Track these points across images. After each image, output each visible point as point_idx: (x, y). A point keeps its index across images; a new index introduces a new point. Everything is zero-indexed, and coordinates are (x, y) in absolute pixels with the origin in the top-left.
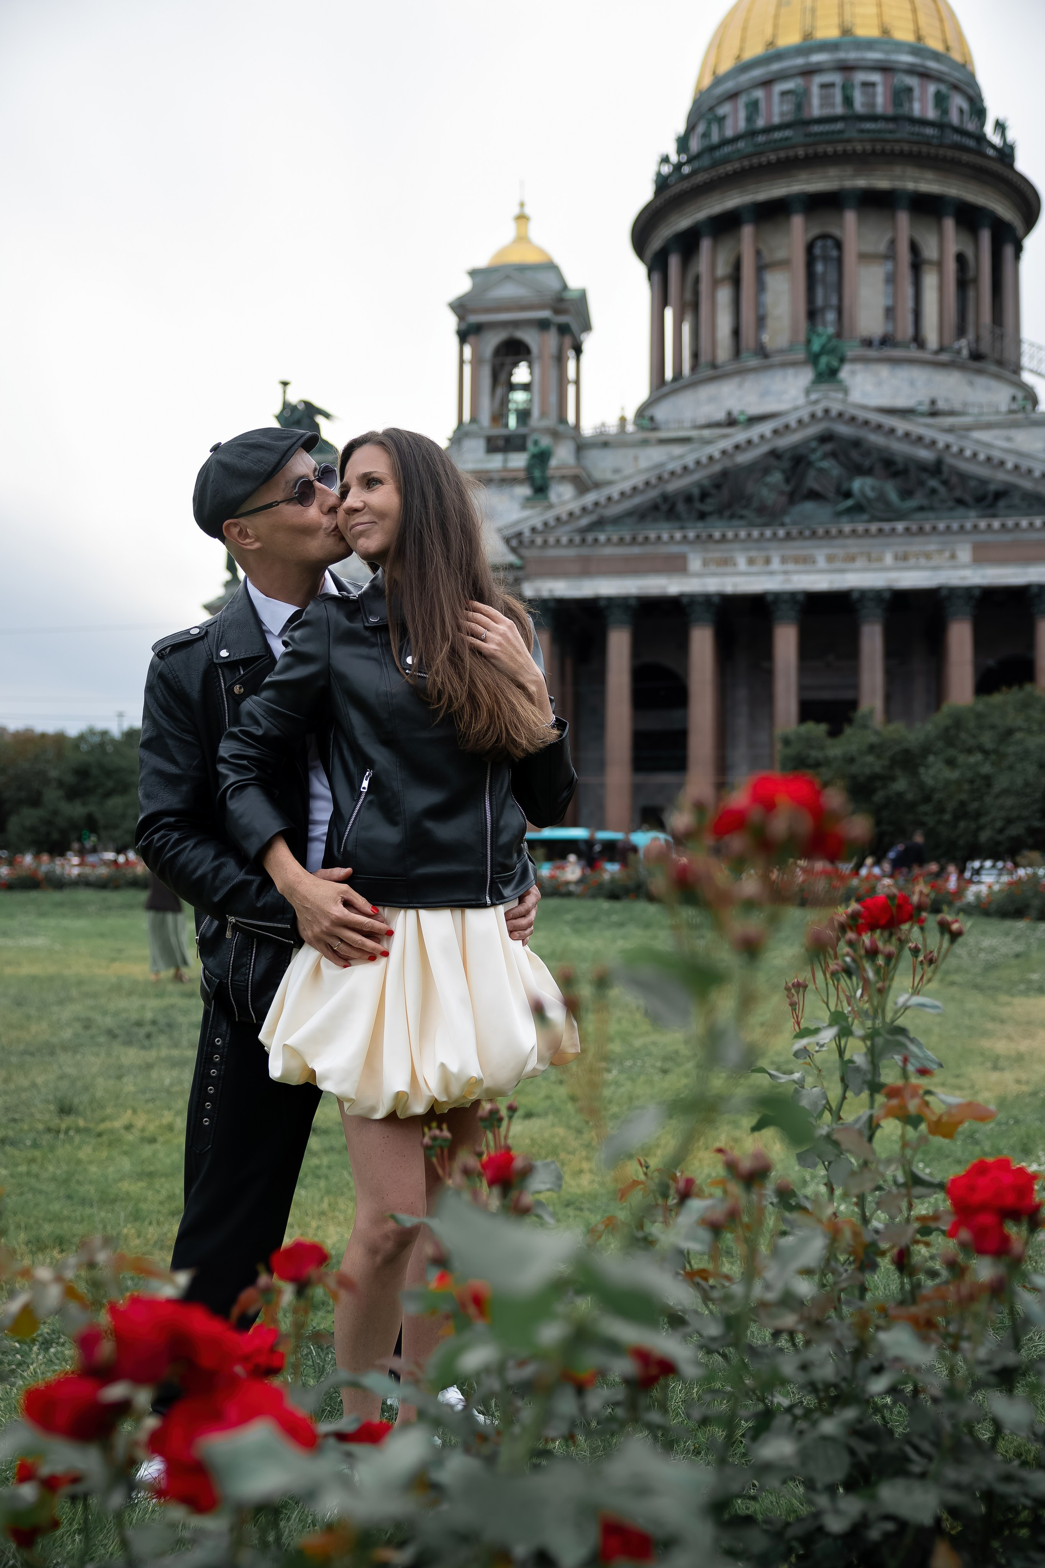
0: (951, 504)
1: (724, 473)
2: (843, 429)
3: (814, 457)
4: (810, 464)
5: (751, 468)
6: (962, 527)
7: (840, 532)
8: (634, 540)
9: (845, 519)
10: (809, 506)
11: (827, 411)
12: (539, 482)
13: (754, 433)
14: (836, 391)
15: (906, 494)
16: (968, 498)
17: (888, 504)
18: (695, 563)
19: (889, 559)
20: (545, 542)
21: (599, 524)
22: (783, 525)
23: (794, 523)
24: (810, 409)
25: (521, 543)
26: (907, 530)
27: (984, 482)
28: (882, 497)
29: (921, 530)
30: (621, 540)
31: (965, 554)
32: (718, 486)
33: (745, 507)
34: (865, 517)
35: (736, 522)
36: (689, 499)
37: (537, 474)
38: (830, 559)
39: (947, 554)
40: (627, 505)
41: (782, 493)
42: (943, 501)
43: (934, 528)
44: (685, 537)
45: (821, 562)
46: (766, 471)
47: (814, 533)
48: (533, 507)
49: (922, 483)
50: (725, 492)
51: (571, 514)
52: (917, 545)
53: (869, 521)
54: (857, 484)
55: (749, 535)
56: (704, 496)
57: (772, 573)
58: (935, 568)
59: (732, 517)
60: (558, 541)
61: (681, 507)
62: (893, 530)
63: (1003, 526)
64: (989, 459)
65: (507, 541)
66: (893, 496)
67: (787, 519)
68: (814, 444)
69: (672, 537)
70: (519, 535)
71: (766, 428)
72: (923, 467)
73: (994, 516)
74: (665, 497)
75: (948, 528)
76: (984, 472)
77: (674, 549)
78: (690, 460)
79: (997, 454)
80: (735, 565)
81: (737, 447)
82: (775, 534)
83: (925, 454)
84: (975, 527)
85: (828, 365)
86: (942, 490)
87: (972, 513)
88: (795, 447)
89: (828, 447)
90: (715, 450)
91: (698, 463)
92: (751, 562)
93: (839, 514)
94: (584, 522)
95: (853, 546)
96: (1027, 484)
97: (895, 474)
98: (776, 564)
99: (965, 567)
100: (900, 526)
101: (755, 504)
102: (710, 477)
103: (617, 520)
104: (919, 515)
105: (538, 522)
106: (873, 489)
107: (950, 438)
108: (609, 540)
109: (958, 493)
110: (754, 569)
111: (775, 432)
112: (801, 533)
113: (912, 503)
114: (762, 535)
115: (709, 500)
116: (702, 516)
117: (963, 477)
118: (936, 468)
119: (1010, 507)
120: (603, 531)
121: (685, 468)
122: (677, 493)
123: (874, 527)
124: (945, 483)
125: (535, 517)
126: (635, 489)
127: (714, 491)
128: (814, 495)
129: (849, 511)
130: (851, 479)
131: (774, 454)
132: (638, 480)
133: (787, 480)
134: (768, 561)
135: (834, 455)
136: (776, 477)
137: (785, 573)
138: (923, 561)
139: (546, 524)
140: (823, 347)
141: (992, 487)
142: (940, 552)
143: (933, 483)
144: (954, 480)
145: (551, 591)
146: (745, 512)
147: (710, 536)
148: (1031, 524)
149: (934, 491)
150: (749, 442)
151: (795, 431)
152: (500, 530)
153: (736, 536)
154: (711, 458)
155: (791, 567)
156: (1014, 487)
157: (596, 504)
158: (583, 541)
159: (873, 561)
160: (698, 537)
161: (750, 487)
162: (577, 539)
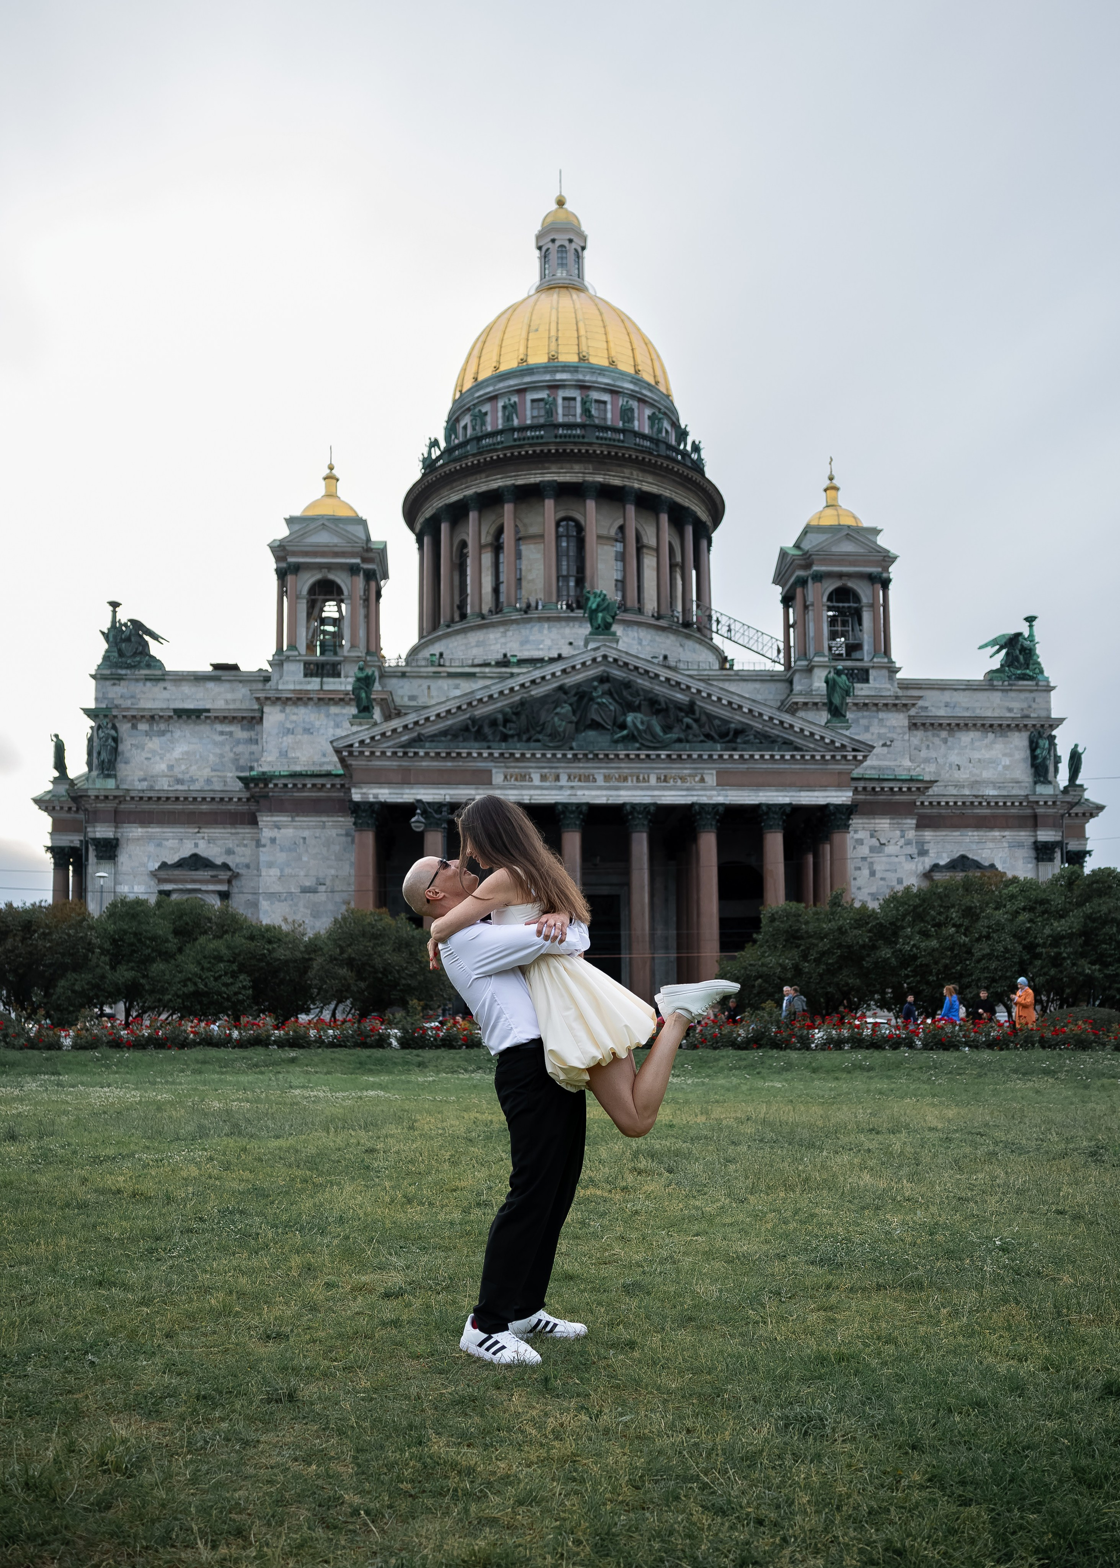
0: (702, 738)
1: (522, 703)
2: (616, 673)
3: (594, 694)
4: (592, 699)
5: (543, 700)
6: (710, 756)
7: (617, 756)
8: (448, 754)
9: (620, 746)
10: (591, 734)
11: (605, 657)
12: (365, 703)
13: (547, 671)
14: (611, 641)
15: (667, 729)
16: (713, 734)
17: (654, 735)
18: (498, 778)
19: (653, 780)
20: (372, 753)
21: (418, 740)
22: (571, 749)
23: (581, 748)
24: (593, 654)
25: (351, 754)
26: (669, 756)
27: (725, 722)
28: (649, 729)
29: (680, 756)
30: (438, 754)
31: (711, 779)
32: (517, 714)
33: (540, 733)
34: (637, 745)
35: (532, 744)
36: (494, 723)
37: (363, 695)
38: (607, 778)
39: (697, 779)
40: (441, 725)
41: (571, 722)
42: (695, 736)
43: (689, 756)
44: (491, 754)
45: (600, 781)
46: (557, 704)
47: (596, 755)
48: (361, 724)
49: (680, 721)
50: (523, 717)
51: (394, 731)
52: (675, 770)
53: (639, 749)
54: (630, 718)
55: (544, 755)
56: (506, 721)
57: (561, 788)
58: (688, 789)
59: (529, 740)
60: (383, 753)
61: (487, 730)
62: (658, 756)
63: (741, 756)
64: (730, 703)
65: (338, 751)
66: (658, 729)
67: (574, 744)
68: (596, 684)
69: (480, 754)
70: (351, 746)
71: (557, 668)
72: (679, 707)
73: (735, 749)
74: (473, 720)
75: (700, 756)
76: (725, 713)
77: (481, 765)
78: (495, 690)
79: (736, 700)
80: (531, 780)
81: (533, 682)
82: (564, 755)
83: (680, 697)
84: (721, 756)
85: (603, 619)
86: (695, 726)
87: (719, 746)
88: (578, 685)
89: (606, 686)
90: (515, 683)
91: (501, 693)
92: (543, 778)
93: (616, 742)
94: (404, 738)
95: (626, 768)
96: (758, 726)
97: (657, 712)
98: (563, 781)
99: (712, 788)
100: (663, 754)
101: (549, 731)
102: (512, 706)
103: (433, 738)
104: (677, 745)
105: (366, 737)
106: (642, 723)
107: (701, 686)
108: (427, 754)
109: (707, 729)
110: (547, 784)
111: (564, 671)
112: (585, 755)
113: (673, 736)
114: (554, 755)
115: (508, 725)
116: (505, 738)
117: (710, 717)
118: (690, 708)
119: (745, 743)
120: (422, 747)
121: (491, 697)
122: (483, 718)
123: (643, 754)
124: (696, 721)
125: (362, 732)
126: (448, 712)
127: (514, 718)
128: (595, 725)
129: (624, 739)
130: (625, 714)
131: (561, 688)
132: (452, 705)
133: (574, 712)
134: (557, 778)
135: (610, 693)
136: (566, 709)
137: (572, 787)
138: (679, 783)
139: (372, 738)
140: (598, 605)
141: (733, 726)
142: (693, 776)
143: (687, 720)
144: (704, 718)
145: (376, 796)
146: (540, 737)
147: (512, 755)
148: (762, 756)
149: (688, 727)
150: (543, 678)
151: (579, 672)
152: (331, 742)
153: (533, 755)
154: (512, 689)
155: (576, 783)
156: (751, 727)
157: (416, 723)
158: (405, 753)
159: (641, 781)
160: (502, 754)
161: (543, 716)
162: (400, 754)
